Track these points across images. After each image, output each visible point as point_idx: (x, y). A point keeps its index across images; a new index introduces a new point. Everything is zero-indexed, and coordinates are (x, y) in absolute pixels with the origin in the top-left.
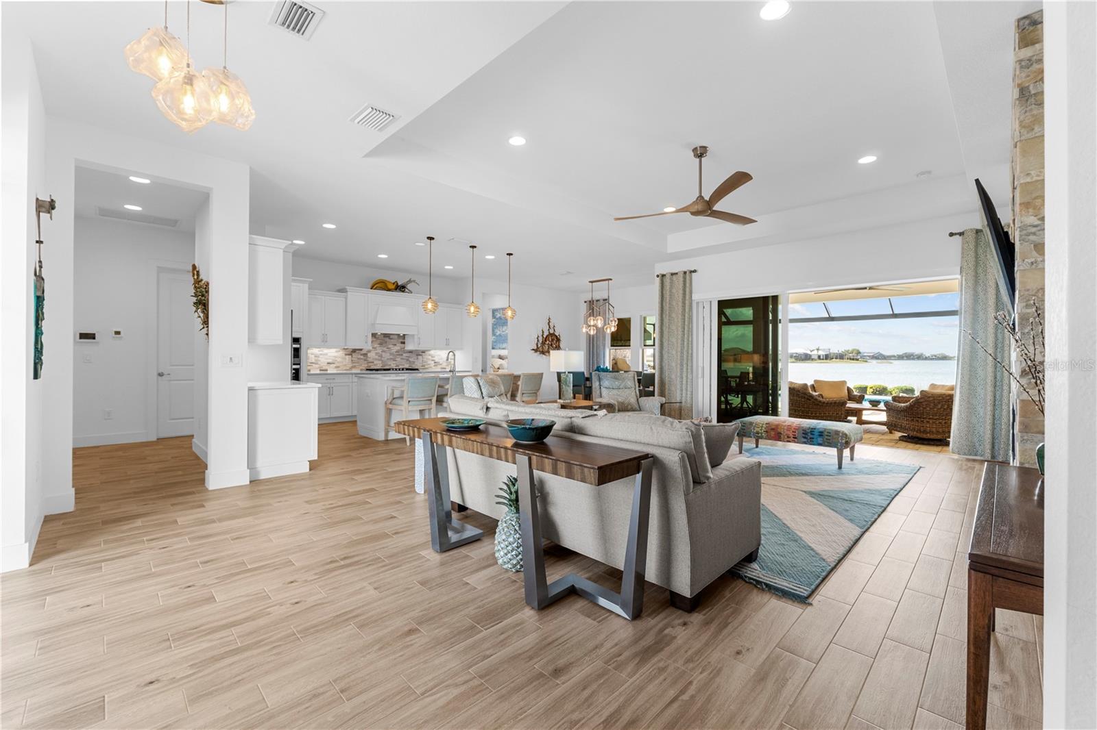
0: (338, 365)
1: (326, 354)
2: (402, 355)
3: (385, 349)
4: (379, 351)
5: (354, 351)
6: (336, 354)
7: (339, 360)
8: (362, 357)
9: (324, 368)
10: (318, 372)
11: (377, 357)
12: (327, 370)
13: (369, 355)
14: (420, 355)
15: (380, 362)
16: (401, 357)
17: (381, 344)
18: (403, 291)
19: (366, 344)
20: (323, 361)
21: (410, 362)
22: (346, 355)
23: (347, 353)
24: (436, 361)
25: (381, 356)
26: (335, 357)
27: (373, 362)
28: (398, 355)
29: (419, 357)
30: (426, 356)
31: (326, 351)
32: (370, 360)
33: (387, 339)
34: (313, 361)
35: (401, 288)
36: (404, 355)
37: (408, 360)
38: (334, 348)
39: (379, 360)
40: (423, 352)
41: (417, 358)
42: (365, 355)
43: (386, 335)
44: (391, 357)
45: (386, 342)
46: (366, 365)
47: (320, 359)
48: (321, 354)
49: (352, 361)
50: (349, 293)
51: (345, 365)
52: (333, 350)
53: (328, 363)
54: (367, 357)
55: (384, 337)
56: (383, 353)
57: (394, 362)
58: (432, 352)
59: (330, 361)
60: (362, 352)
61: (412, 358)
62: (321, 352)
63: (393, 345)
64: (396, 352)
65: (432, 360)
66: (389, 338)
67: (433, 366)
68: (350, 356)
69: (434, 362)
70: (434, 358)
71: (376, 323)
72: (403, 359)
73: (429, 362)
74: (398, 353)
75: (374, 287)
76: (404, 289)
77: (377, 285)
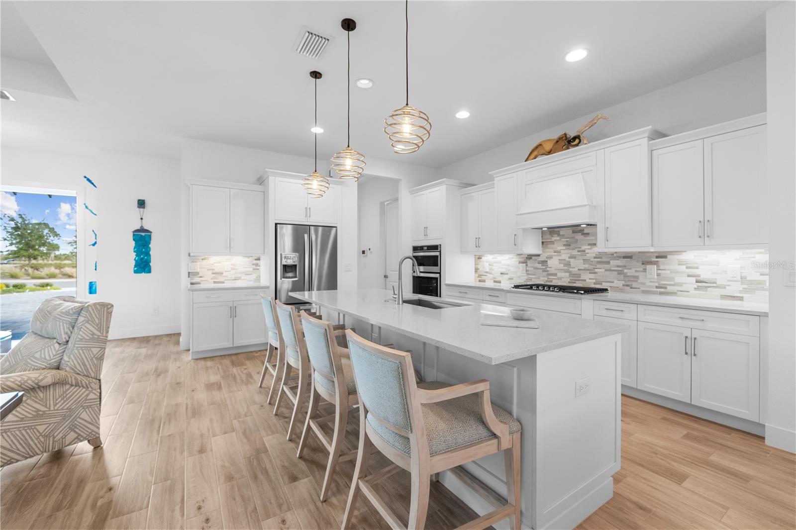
0: (512, 276)
1: (500, 262)
2: (609, 263)
3: (575, 252)
4: (565, 256)
5: (530, 257)
6: (509, 262)
7: (512, 269)
8: (539, 266)
9: (498, 279)
11: (562, 266)
12: (500, 282)
13: (550, 262)
14: (651, 263)
15: (568, 274)
16: (607, 266)
17: (568, 245)
18: (577, 145)
19: (532, 247)
20: (497, 269)
21: (626, 276)
22: (520, 263)
23: (521, 260)
24: (703, 277)
25: (568, 264)
26: (508, 265)
27: (555, 275)
28: (599, 262)
29: (648, 267)
30: (669, 266)
32: (552, 271)
33: (579, 236)
34: (488, 270)
35: (569, 142)
36: (613, 262)
37: (620, 273)
38: (508, 253)
39: (566, 272)
40: (662, 256)
41: (645, 270)
42: (544, 263)
44: (587, 266)
45: (577, 241)
46: (546, 279)
47: (493, 268)
48: (495, 262)
49: (527, 271)
50: (496, 179)
51: (520, 277)
52: (507, 257)
53: (501, 274)
54: (547, 266)
55: (574, 232)
56: (572, 260)
57: (592, 276)
58: (690, 256)
59: (503, 270)
60: (541, 259)
61: (630, 269)
62: (495, 260)
63: (589, 245)
64: (595, 258)
65: (689, 276)
66: (582, 234)
67: (692, 292)
68: (524, 265)
69: (697, 282)
70: (697, 272)
71: (520, 213)
72: (610, 270)
73: (678, 280)
74: (599, 260)
75: (532, 156)
76: (577, 141)
77: (535, 153)
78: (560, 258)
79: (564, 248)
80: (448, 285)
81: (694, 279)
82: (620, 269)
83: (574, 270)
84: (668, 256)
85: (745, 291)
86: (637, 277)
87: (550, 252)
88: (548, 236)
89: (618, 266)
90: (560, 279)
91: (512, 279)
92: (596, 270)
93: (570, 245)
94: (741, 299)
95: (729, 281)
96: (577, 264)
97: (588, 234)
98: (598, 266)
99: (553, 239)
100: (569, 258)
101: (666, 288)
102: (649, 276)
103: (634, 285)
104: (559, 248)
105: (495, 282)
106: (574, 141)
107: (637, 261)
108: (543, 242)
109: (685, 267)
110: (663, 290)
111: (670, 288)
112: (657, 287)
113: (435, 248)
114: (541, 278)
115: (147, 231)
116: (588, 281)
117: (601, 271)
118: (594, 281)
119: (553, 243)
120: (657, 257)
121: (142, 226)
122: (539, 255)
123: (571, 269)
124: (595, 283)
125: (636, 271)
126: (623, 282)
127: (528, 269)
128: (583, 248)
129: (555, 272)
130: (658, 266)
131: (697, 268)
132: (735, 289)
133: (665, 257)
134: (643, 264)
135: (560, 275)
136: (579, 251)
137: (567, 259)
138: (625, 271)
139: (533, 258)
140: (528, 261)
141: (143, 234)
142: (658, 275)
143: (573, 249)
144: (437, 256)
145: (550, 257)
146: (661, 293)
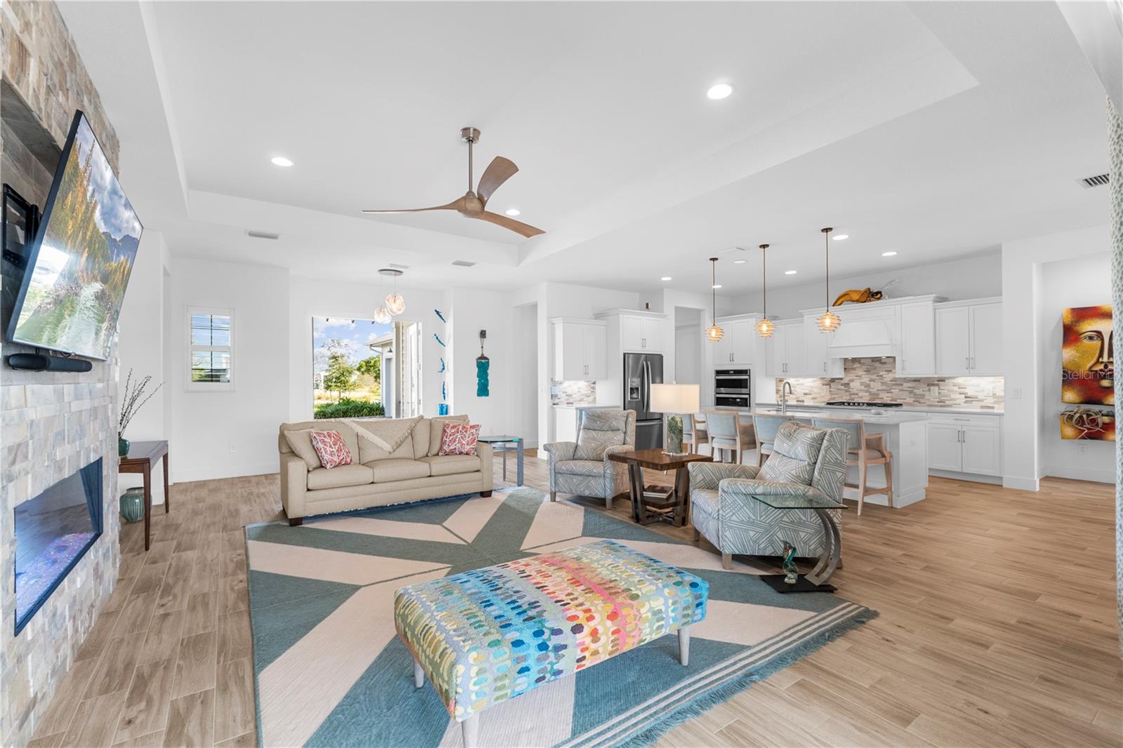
0: (816, 396)
1: (802, 384)
2: (902, 385)
3: (874, 377)
4: (866, 379)
5: (833, 380)
6: (812, 384)
7: (815, 390)
8: (843, 387)
9: (801, 399)
10: (795, 403)
11: (863, 387)
13: (851, 384)
14: (934, 385)
15: (868, 394)
16: (900, 387)
17: (868, 371)
19: (838, 372)
21: (915, 394)
22: (823, 385)
23: (824, 382)
24: (968, 395)
25: (868, 386)
26: (812, 387)
27: (857, 394)
29: (932, 388)
30: (947, 387)
31: (802, 381)
32: (854, 391)
33: (877, 365)
36: (905, 385)
37: (911, 392)
38: (811, 377)
39: (866, 392)
40: (942, 380)
41: (929, 390)
42: (847, 385)
43: (875, 360)
44: (884, 387)
45: (876, 368)
46: (848, 398)
48: (798, 385)
49: (830, 391)
50: (805, 316)
51: (823, 396)
52: (810, 380)
53: (805, 394)
54: (849, 388)
55: (873, 361)
56: (872, 383)
57: (889, 395)
58: (960, 380)
59: (807, 391)
60: (843, 382)
61: (919, 389)
62: (798, 382)
63: (886, 371)
64: (891, 381)
65: (960, 394)
66: (880, 363)
67: (963, 404)
68: (828, 387)
69: (966, 397)
70: (966, 391)
71: (832, 346)
72: (903, 390)
73: (953, 396)
74: (894, 383)
75: (839, 302)
76: (879, 295)
77: (843, 299)
78: (861, 381)
79: (865, 373)
80: (757, 404)
81: (964, 396)
82: (911, 389)
83: (874, 391)
84: (947, 381)
85: (995, 402)
86: (924, 395)
87: (851, 376)
88: (851, 364)
89: (910, 387)
90: (861, 397)
91: (816, 398)
92: (892, 391)
93: (869, 371)
94: (993, 408)
95: (986, 396)
96: (876, 386)
97: (885, 363)
98: (894, 387)
99: (855, 366)
100: (870, 381)
101: (944, 402)
102: (932, 394)
103: (922, 401)
104: (860, 373)
105: (797, 401)
106: (877, 295)
107: (924, 384)
108: (845, 369)
109: (957, 388)
110: (942, 404)
111: (947, 403)
112: (938, 402)
113: (745, 372)
114: (844, 398)
115: (486, 358)
116: (885, 398)
117: (896, 391)
118: (890, 399)
119: (854, 369)
120: (938, 381)
121: (482, 355)
122: (842, 379)
123: (871, 390)
124: (891, 401)
125: (923, 391)
126: (913, 399)
127: (831, 390)
128: (881, 373)
129: (858, 392)
130: (939, 387)
131: (966, 388)
132: (989, 402)
133: (943, 381)
134: (928, 385)
135: (860, 394)
136: (878, 376)
137: (868, 382)
138: (915, 391)
139: (836, 381)
140: (832, 384)
141: (483, 361)
142: (939, 393)
143: (873, 374)
144: (747, 380)
145: (852, 381)
146: (941, 406)
